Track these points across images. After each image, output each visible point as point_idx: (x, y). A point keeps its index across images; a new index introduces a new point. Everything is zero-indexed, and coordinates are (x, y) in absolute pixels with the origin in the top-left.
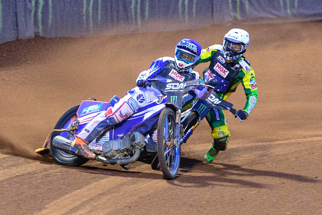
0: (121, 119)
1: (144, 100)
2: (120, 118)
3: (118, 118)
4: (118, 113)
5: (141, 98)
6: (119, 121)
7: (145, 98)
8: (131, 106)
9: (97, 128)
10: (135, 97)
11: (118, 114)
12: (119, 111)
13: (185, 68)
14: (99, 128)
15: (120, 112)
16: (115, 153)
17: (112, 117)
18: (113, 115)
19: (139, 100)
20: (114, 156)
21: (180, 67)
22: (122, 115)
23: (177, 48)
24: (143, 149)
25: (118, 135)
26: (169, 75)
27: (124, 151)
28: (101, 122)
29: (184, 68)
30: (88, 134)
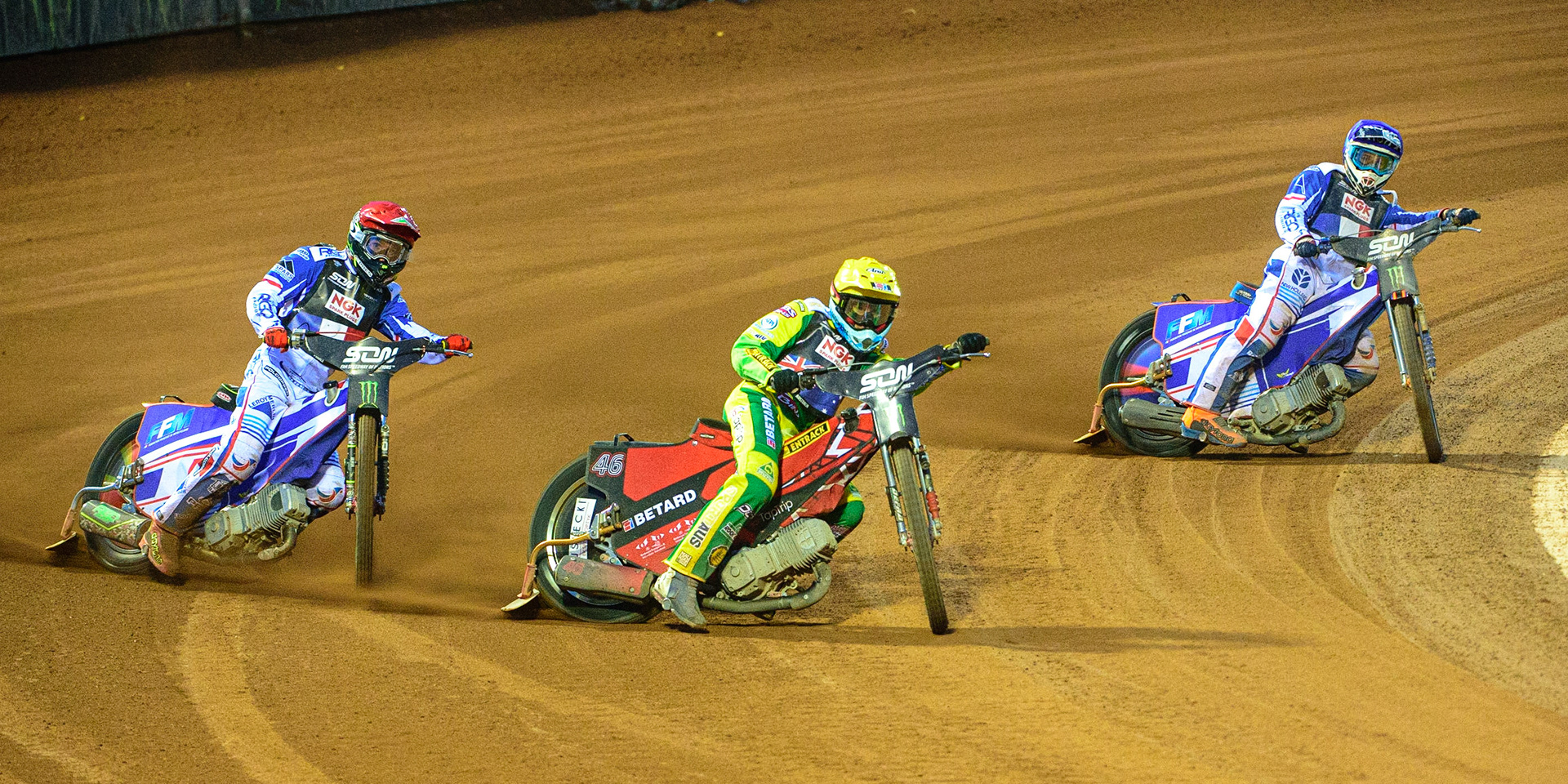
0: (1275, 339)
2: (1274, 336)
3: (1269, 338)
4: (1267, 325)
5: (1302, 277)
6: (1272, 343)
10: (1288, 280)
11: (1267, 330)
12: (1268, 322)
15: (1272, 324)
17: (1255, 340)
18: (1256, 336)
19: (1300, 283)
20: (1285, 426)
22: (1276, 329)
25: (1278, 375)
28: (1235, 360)
30: (1214, 394)
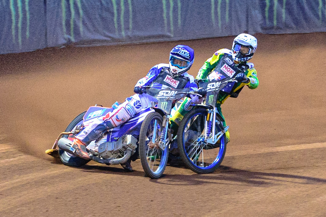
1: (141, 106)
2: (117, 122)
3: (114, 122)
4: (115, 117)
5: (138, 104)
6: (115, 124)
7: (141, 104)
8: (127, 111)
9: (94, 131)
10: (132, 103)
13: (179, 73)
14: (97, 131)
15: (117, 116)
16: (109, 154)
18: (109, 119)
19: (136, 106)
20: (108, 157)
21: (174, 73)
22: (119, 118)
23: (171, 55)
24: (135, 151)
26: (164, 80)
27: (118, 153)
28: (98, 125)
29: (177, 73)
30: (86, 136)
